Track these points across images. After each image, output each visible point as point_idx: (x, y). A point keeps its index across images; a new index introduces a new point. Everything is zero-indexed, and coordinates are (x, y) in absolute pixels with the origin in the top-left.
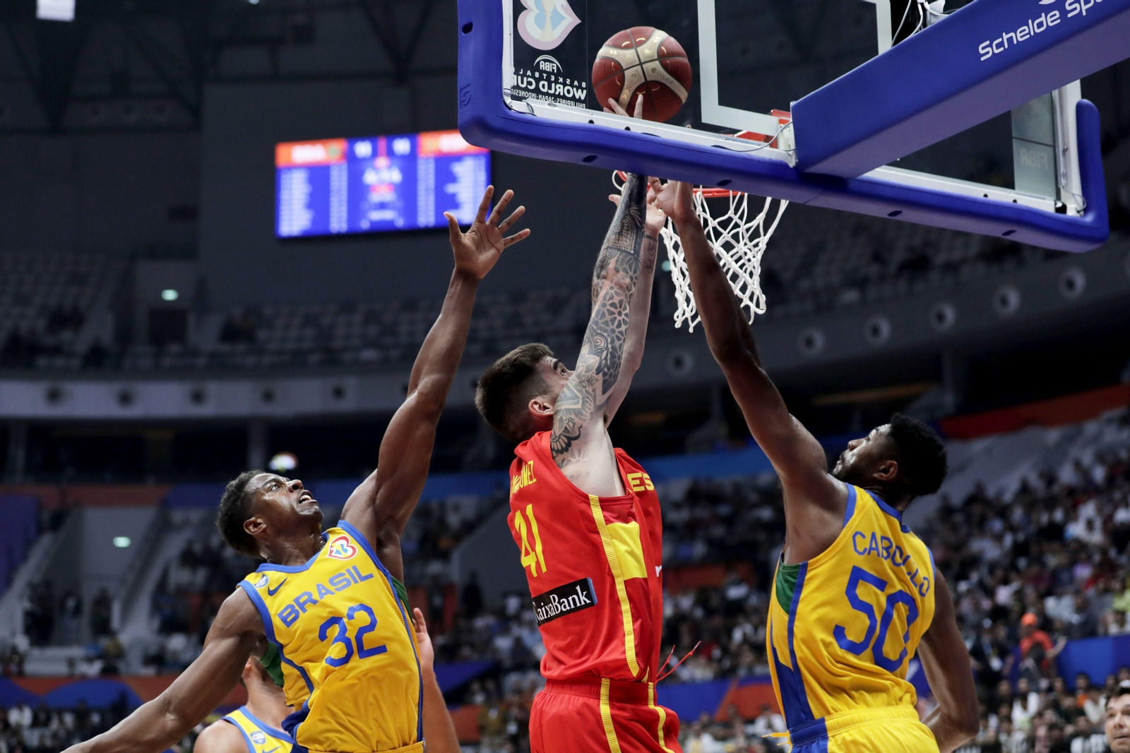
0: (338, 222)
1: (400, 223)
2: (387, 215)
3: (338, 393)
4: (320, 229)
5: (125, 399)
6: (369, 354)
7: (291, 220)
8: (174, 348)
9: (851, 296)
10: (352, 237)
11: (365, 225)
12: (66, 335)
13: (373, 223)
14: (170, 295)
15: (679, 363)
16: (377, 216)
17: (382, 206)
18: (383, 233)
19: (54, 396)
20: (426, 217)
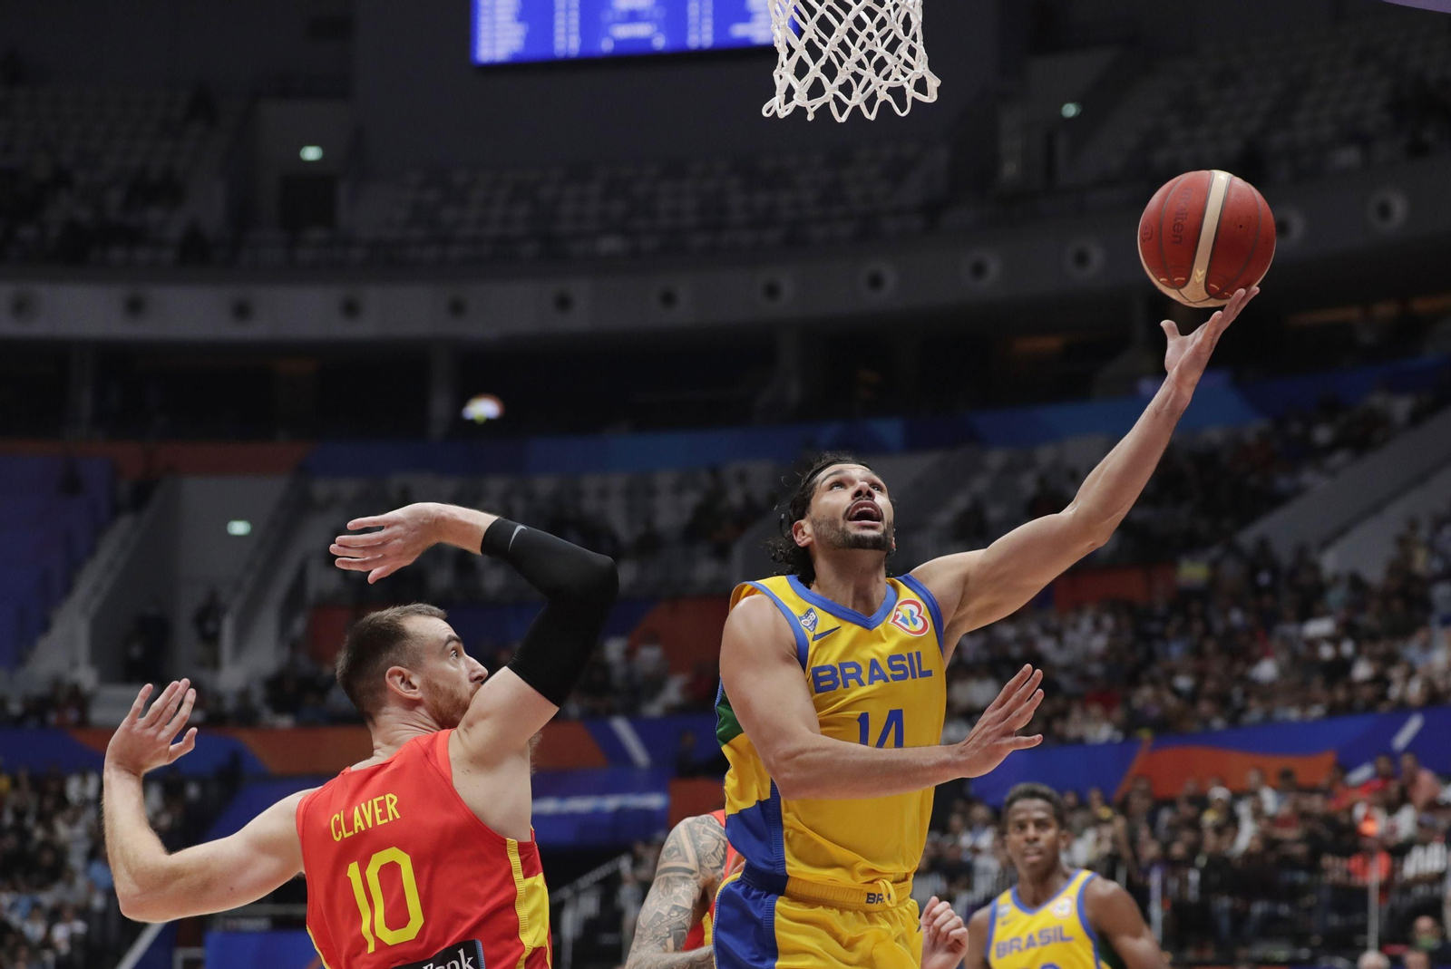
0: (567, 40)
1: (660, 42)
2: (641, 30)
3: (563, 303)
4: (538, 52)
5: (242, 311)
6: (610, 244)
7: (494, 39)
8: (316, 234)
9: (1348, 157)
10: (587, 63)
11: (606, 46)
12: (154, 215)
13: (617, 42)
14: (311, 153)
15: (1082, 259)
16: (624, 32)
17: (633, 17)
18: (634, 59)
19: (135, 307)
20: (701, 35)
